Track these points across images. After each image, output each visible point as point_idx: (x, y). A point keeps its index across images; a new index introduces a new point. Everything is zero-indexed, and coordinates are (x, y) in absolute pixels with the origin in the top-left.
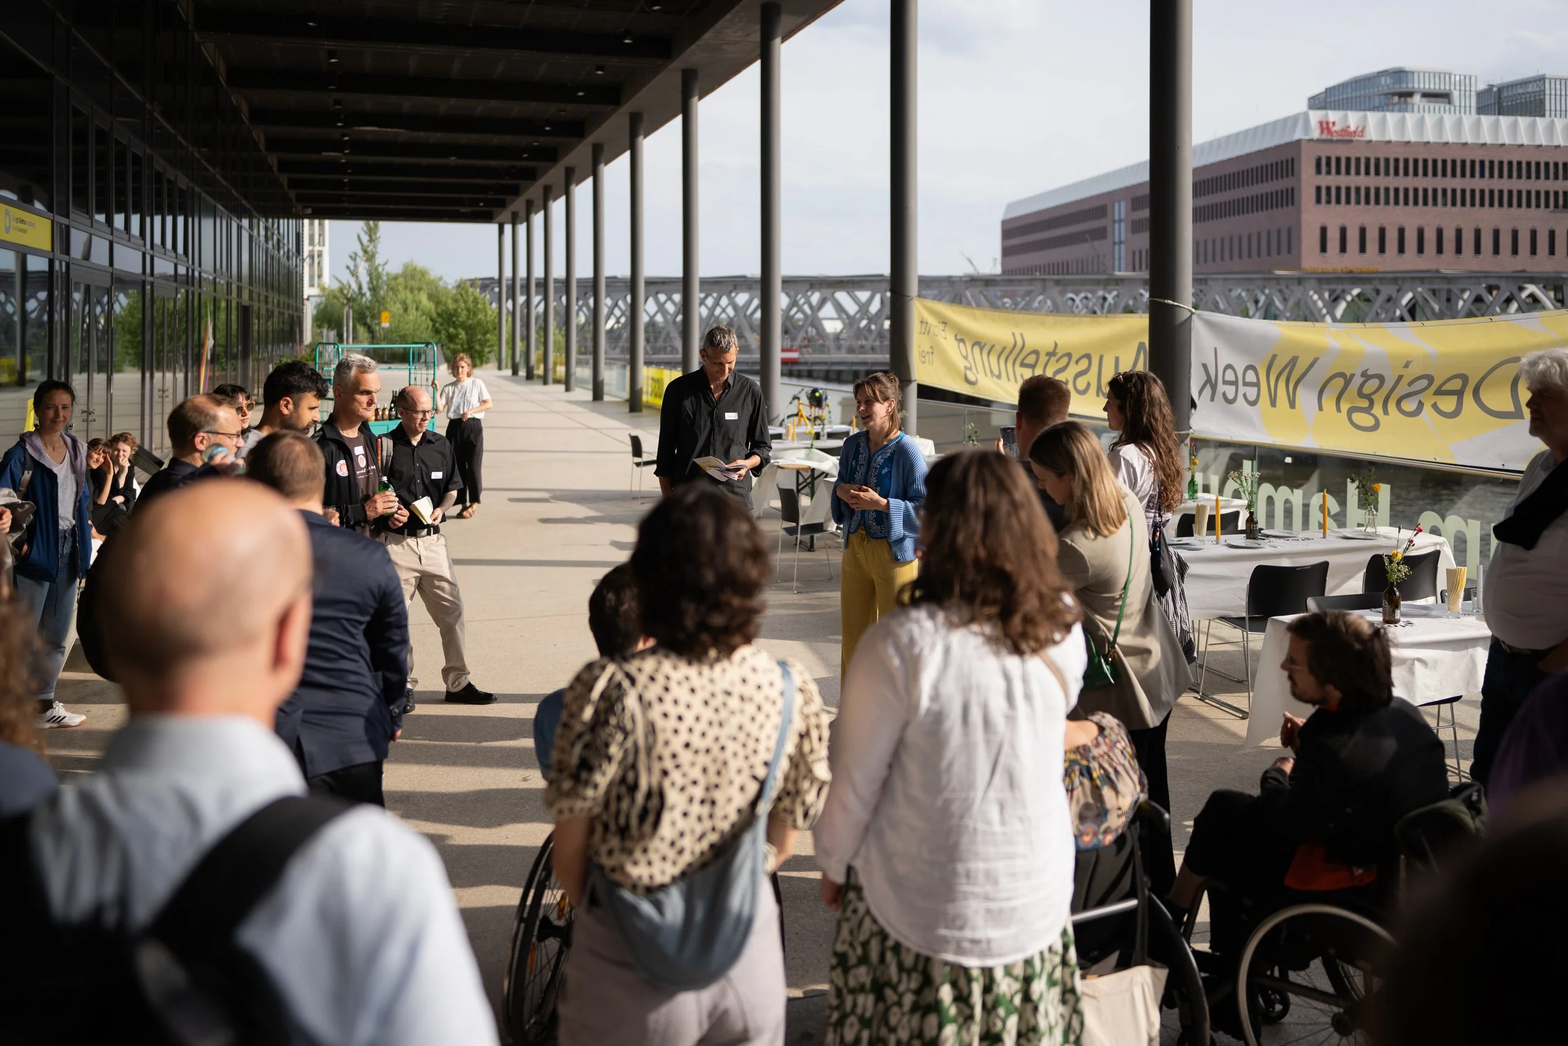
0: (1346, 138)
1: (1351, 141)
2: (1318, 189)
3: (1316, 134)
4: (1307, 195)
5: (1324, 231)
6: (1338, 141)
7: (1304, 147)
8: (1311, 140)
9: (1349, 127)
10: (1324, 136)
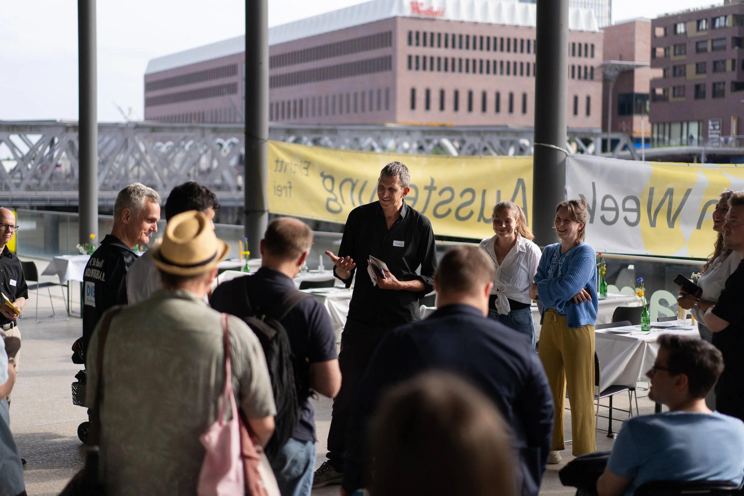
0: (431, 17)
1: (433, 20)
2: (410, 57)
3: (408, 12)
4: (401, 62)
5: (413, 92)
6: (425, 19)
7: (400, 23)
8: (404, 18)
9: (432, 8)
10: (416, 15)
